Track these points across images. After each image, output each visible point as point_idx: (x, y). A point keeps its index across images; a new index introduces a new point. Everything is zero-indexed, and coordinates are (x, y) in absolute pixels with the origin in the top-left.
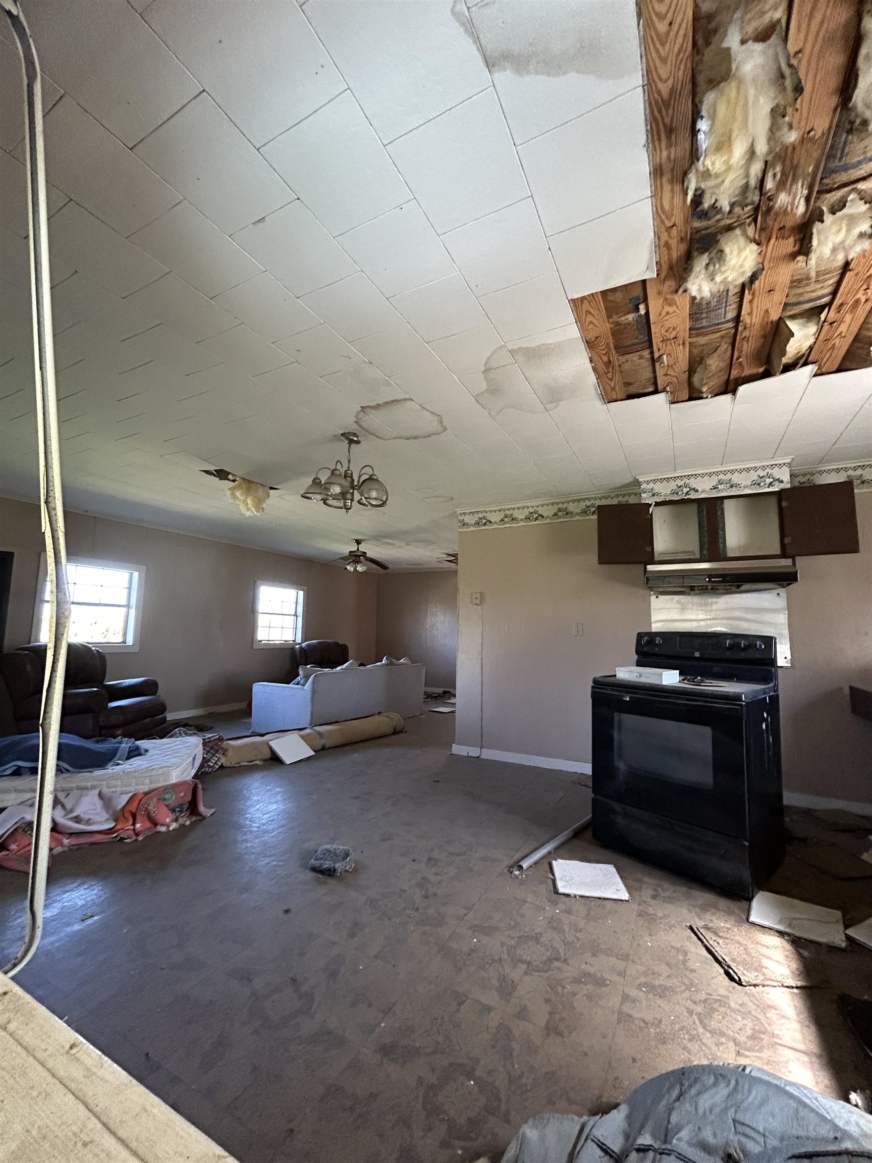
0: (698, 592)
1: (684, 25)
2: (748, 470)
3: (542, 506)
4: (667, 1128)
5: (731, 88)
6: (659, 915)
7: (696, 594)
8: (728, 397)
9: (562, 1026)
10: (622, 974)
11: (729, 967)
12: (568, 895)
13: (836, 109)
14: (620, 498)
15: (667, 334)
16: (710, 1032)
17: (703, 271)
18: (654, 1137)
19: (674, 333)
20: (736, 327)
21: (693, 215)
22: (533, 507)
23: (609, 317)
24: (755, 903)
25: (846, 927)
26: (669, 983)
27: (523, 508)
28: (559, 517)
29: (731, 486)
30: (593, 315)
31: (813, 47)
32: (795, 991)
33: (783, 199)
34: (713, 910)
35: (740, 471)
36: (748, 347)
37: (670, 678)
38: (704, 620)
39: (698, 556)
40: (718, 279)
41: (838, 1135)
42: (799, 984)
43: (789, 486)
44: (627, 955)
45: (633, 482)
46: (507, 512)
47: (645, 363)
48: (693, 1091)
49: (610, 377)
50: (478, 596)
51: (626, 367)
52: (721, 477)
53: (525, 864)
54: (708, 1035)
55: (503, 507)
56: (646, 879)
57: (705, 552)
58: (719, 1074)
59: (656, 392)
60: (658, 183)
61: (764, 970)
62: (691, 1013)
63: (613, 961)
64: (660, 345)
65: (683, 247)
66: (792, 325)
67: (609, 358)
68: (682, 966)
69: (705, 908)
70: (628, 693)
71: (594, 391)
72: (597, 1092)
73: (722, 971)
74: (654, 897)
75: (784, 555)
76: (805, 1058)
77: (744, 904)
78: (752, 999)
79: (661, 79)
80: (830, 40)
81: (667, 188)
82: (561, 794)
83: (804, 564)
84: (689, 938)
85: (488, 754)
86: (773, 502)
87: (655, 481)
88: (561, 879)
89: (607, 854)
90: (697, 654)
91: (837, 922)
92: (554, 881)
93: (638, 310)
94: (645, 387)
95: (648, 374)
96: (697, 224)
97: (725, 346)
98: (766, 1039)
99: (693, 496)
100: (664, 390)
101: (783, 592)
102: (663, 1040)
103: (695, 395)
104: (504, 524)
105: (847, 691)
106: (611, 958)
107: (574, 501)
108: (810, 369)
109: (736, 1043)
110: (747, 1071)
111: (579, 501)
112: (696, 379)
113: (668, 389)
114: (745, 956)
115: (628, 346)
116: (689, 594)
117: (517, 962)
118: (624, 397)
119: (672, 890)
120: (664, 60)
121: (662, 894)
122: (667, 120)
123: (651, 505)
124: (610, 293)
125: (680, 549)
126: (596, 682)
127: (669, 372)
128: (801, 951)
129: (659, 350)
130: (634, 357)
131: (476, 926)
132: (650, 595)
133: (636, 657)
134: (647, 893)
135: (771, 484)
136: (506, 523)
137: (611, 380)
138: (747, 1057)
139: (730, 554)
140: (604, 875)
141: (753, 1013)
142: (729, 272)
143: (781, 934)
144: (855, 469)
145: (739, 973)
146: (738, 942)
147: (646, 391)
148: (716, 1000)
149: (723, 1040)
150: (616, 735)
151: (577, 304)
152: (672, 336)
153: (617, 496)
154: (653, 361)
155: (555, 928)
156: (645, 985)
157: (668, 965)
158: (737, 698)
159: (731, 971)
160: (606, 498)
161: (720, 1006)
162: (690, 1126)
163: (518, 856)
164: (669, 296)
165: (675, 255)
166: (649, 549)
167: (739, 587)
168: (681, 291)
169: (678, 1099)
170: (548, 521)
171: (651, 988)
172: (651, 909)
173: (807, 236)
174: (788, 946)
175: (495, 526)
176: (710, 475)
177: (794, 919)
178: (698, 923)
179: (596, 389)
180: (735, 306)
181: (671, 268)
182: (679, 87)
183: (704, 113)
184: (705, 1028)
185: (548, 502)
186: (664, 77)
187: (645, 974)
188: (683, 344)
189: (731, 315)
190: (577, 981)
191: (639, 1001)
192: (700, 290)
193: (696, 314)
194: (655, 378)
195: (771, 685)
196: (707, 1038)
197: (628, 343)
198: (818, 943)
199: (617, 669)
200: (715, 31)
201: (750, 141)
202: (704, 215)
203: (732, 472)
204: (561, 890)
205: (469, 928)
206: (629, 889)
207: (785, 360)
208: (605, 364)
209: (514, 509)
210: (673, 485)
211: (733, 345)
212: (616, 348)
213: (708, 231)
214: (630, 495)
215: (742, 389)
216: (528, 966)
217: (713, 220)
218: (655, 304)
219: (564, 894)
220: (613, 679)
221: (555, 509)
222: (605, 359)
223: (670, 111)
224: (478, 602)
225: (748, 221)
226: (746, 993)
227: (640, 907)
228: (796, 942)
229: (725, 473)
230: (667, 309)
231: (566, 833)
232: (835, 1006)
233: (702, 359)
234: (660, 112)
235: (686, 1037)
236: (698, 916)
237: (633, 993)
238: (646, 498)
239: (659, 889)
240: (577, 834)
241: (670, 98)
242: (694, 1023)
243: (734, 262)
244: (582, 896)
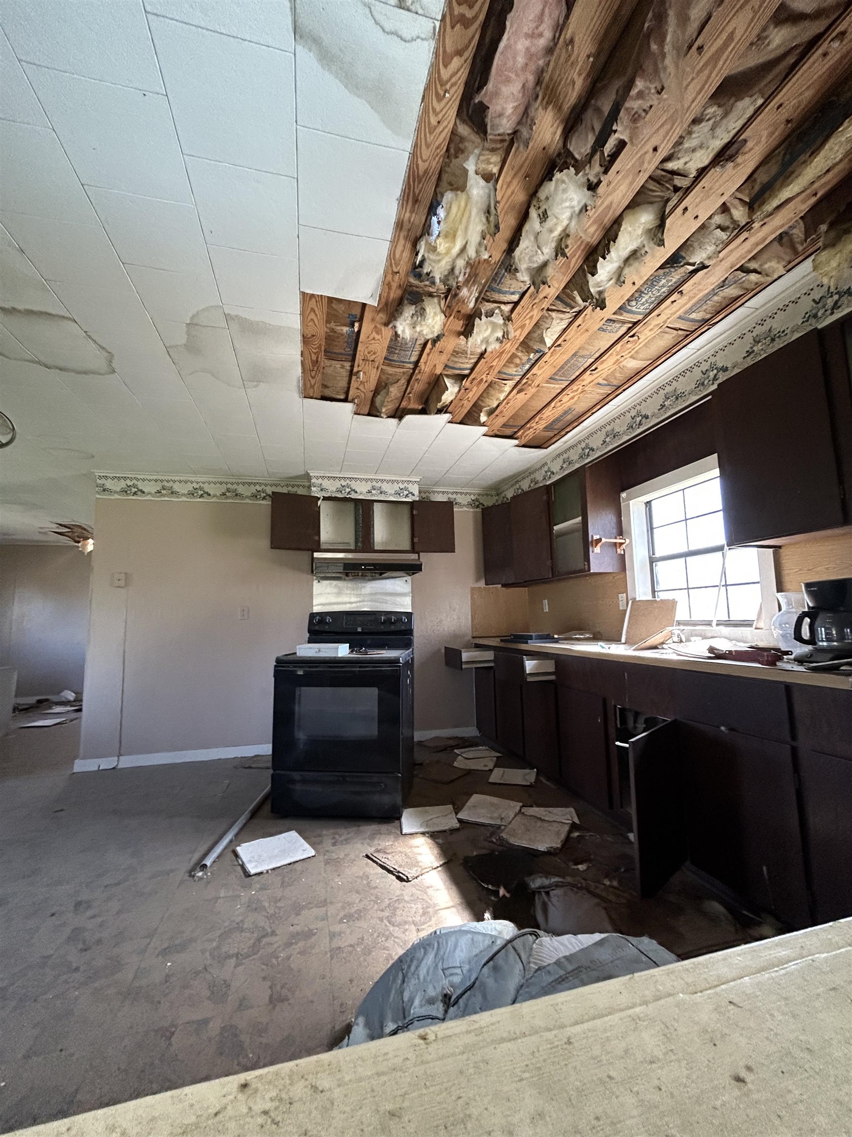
0: (351, 578)
1: (446, 130)
2: (393, 482)
3: (209, 483)
4: (403, 1008)
5: (462, 197)
6: (341, 857)
7: (351, 580)
8: (394, 421)
9: (285, 992)
10: (325, 918)
11: (399, 872)
12: (261, 873)
13: (505, 251)
14: (290, 488)
15: (368, 355)
16: (398, 926)
17: (410, 318)
18: (394, 1021)
19: (374, 356)
20: (414, 369)
21: (411, 272)
22: (197, 483)
23: (328, 322)
24: (404, 820)
25: (456, 814)
26: (361, 906)
27: (186, 482)
28: (227, 498)
29: (381, 493)
30: (316, 315)
31: (505, 204)
32: (440, 869)
33: (464, 292)
34: (378, 836)
35: (388, 482)
36: (418, 387)
37: (343, 650)
38: (355, 602)
39: (353, 547)
40: (418, 329)
41: (493, 940)
42: (441, 863)
43: (417, 499)
44: (325, 900)
45: (304, 475)
46: (165, 483)
47: (345, 373)
48: (413, 968)
49: (313, 375)
50: (122, 576)
51: (329, 371)
52: (374, 483)
53: (208, 862)
54: (397, 929)
55: (160, 478)
56: (324, 832)
57: (360, 544)
58: (424, 945)
59: (345, 400)
60: (397, 233)
61: (420, 864)
62: (381, 920)
63: (316, 911)
64: (361, 361)
65: (399, 292)
66: (448, 382)
67: (317, 358)
68: (366, 888)
69: (372, 837)
70: (300, 667)
71: (295, 383)
72: (330, 1026)
73: (394, 878)
74: (334, 844)
75: (413, 550)
76: (454, 910)
77: (397, 822)
78: (418, 888)
79: (421, 157)
80: (512, 207)
81: (402, 242)
82: (227, 782)
83: (428, 559)
84: (367, 864)
85: (126, 762)
86: (406, 511)
87: (323, 477)
88: (250, 861)
89: (287, 822)
90: (359, 630)
91: (451, 813)
92: (243, 867)
93: (353, 326)
94: (338, 393)
95: (343, 383)
96: (412, 280)
97: (403, 381)
98: (430, 910)
99: (353, 496)
100: (352, 401)
101: (409, 578)
102: (368, 952)
103: (374, 413)
104: (160, 497)
105: (443, 651)
106: (313, 910)
107: (244, 484)
108: (447, 417)
109: (415, 924)
110: (438, 933)
111: (250, 484)
112: (378, 399)
113: (356, 401)
114: (406, 860)
115: (335, 353)
116: (345, 580)
117: (224, 960)
118: (319, 397)
119: (346, 833)
120: (428, 146)
121: (340, 839)
122: (417, 191)
123: (319, 498)
124: (334, 301)
125: (339, 540)
126: (279, 662)
127: (360, 387)
128: (437, 840)
129: (359, 366)
130: (337, 365)
131: (165, 949)
132: (313, 580)
133: (308, 635)
134: (327, 843)
135: (407, 496)
136: (164, 495)
137: (313, 378)
138: (424, 929)
139: (376, 548)
140: (289, 842)
141: (420, 897)
142: (425, 327)
143: (423, 834)
144: (452, 493)
145: (406, 873)
146: (401, 852)
147: (338, 397)
148: (396, 901)
149: (407, 927)
150: (297, 708)
151: (306, 298)
152: (372, 358)
153: (287, 486)
154: (351, 373)
155: (256, 909)
156: (345, 916)
157: (358, 892)
158: (395, 661)
159: (401, 875)
160: (276, 485)
161: (399, 903)
162: (419, 993)
163: (197, 856)
164: (379, 326)
165: (392, 295)
166: (317, 538)
167: (381, 574)
168: (390, 326)
169: (403, 981)
170: (214, 500)
171: (349, 917)
172: (334, 855)
173: (471, 324)
174: (429, 841)
175: (149, 498)
176: (367, 480)
177: (427, 821)
178: (370, 850)
179: (299, 381)
180: (417, 353)
181: (386, 304)
182: (431, 171)
183: (444, 203)
184: (393, 925)
185: (216, 480)
186: (424, 157)
187: (343, 908)
188: (378, 368)
189: (414, 359)
190: (289, 944)
191: (344, 933)
192: (403, 331)
193: (392, 348)
194: (349, 388)
195: (411, 650)
196: (396, 932)
197: (335, 351)
198: (445, 831)
199: (298, 647)
200: (463, 152)
201: (464, 243)
202: (419, 276)
203: (382, 481)
204: (253, 872)
205: (158, 955)
206: (313, 845)
207: (439, 405)
208: (312, 361)
209: (174, 481)
210: (338, 484)
211: (409, 381)
212: (325, 351)
213: (418, 289)
214: (298, 486)
215: (408, 418)
216: (237, 958)
217: (423, 283)
218: (367, 327)
219: (256, 874)
220: (294, 656)
221: (223, 488)
222: (314, 357)
223: (421, 185)
224: (122, 583)
225: (442, 295)
226: (413, 885)
227: (326, 857)
228: (433, 835)
229: (377, 481)
230: (374, 334)
231: (243, 817)
232: (462, 867)
233: (386, 385)
234: (414, 182)
235: (383, 939)
236: (369, 845)
237: (337, 928)
238: (315, 492)
239: (337, 836)
240: (254, 814)
241: (424, 175)
242: (386, 925)
243: (430, 321)
244: (274, 869)
